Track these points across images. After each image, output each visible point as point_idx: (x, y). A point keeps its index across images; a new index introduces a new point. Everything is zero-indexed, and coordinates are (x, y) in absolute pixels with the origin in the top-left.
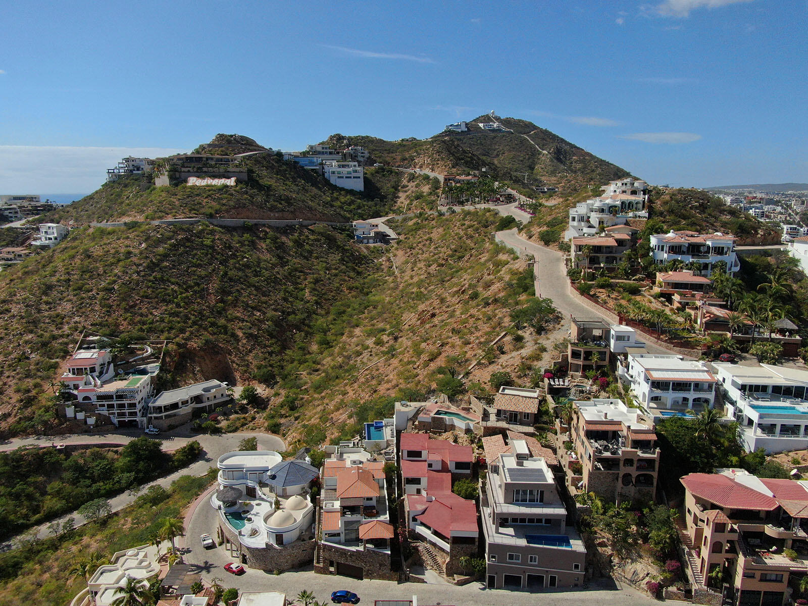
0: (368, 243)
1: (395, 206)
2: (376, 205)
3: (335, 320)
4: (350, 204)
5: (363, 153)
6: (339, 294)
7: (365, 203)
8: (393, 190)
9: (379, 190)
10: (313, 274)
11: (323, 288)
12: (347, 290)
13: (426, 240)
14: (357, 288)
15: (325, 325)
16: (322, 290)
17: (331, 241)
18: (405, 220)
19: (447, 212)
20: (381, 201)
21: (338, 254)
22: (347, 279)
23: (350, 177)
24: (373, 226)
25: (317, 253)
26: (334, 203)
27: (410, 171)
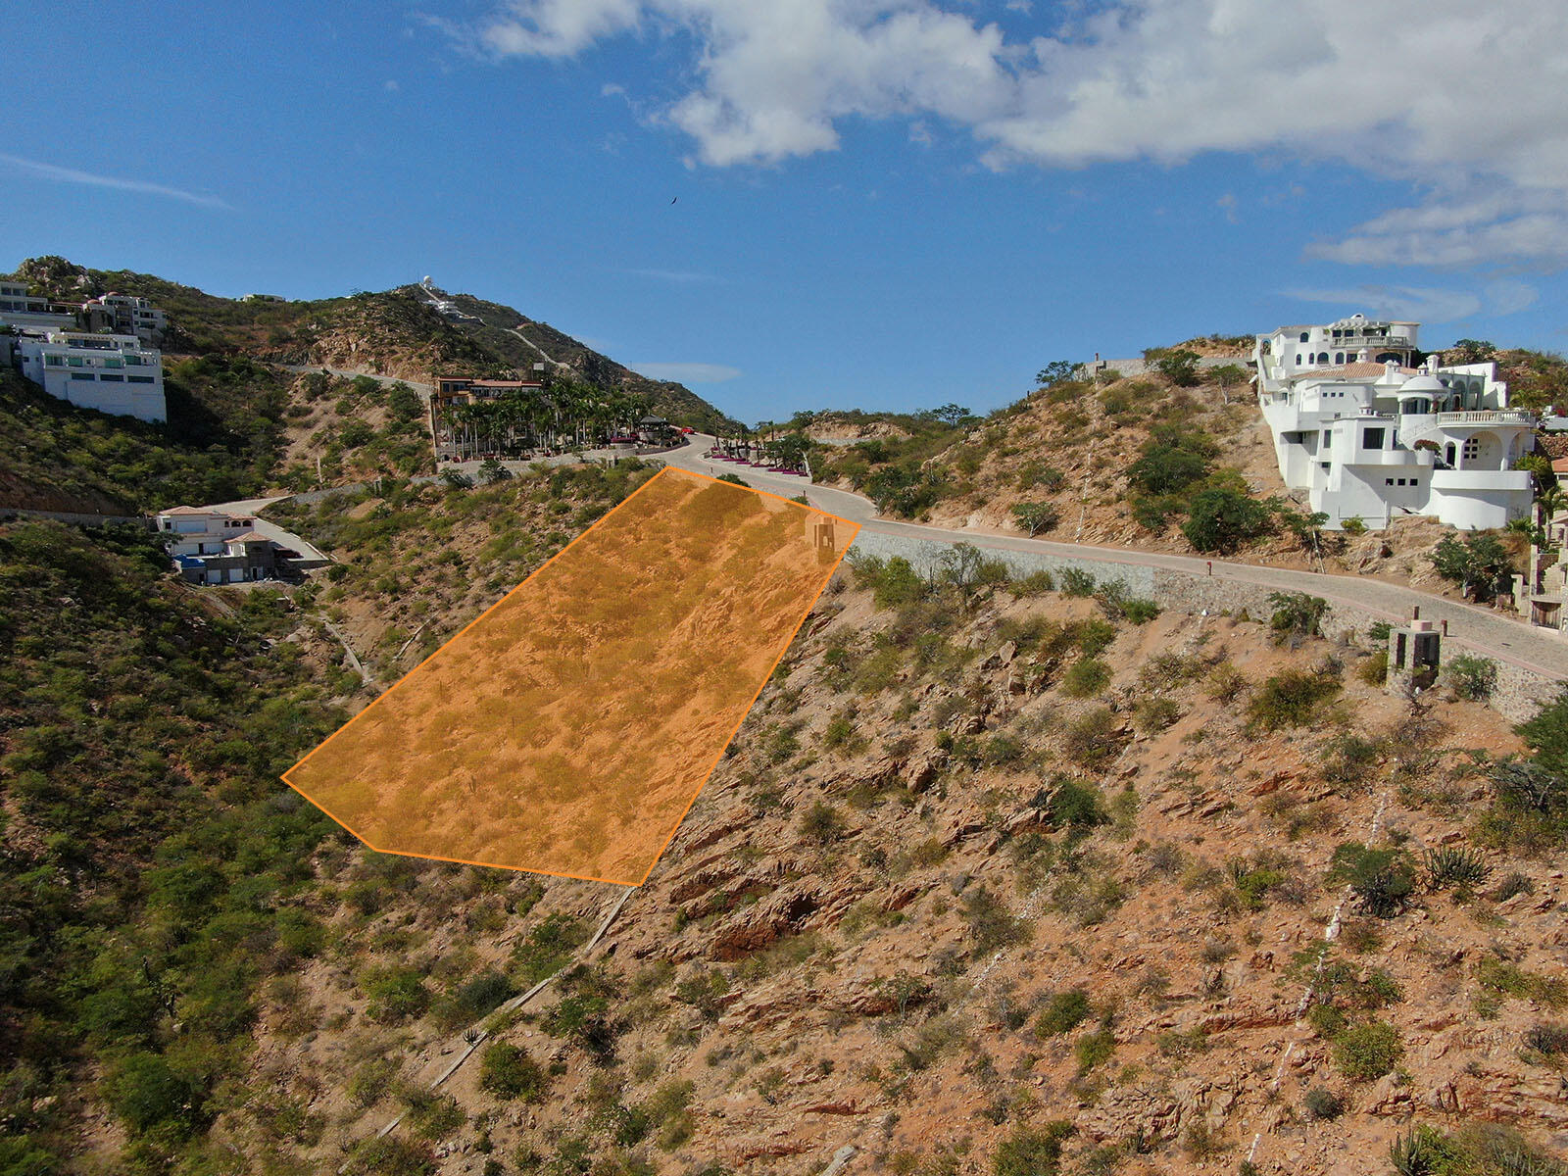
0: (225, 580)
1: (280, 466)
2: (217, 463)
3: (182, 937)
4: (127, 460)
5: (147, 315)
6: (168, 795)
7: (178, 457)
8: (266, 421)
9: (217, 420)
10: (33, 722)
11: (87, 780)
12: (197, 770)
13: (442, 563)
14: (240, 759)
15: (137, 977)
16: (87, 790)
17: (90, 582)
18: (335, 504)
19: (481, 475)
20: (231, 452)
21: (128, 629)
22: (189, 724)
23: (119, 378)
24: (235, 524)
25: (38, 631)
26: (73, 455)
27: (312, 369)
